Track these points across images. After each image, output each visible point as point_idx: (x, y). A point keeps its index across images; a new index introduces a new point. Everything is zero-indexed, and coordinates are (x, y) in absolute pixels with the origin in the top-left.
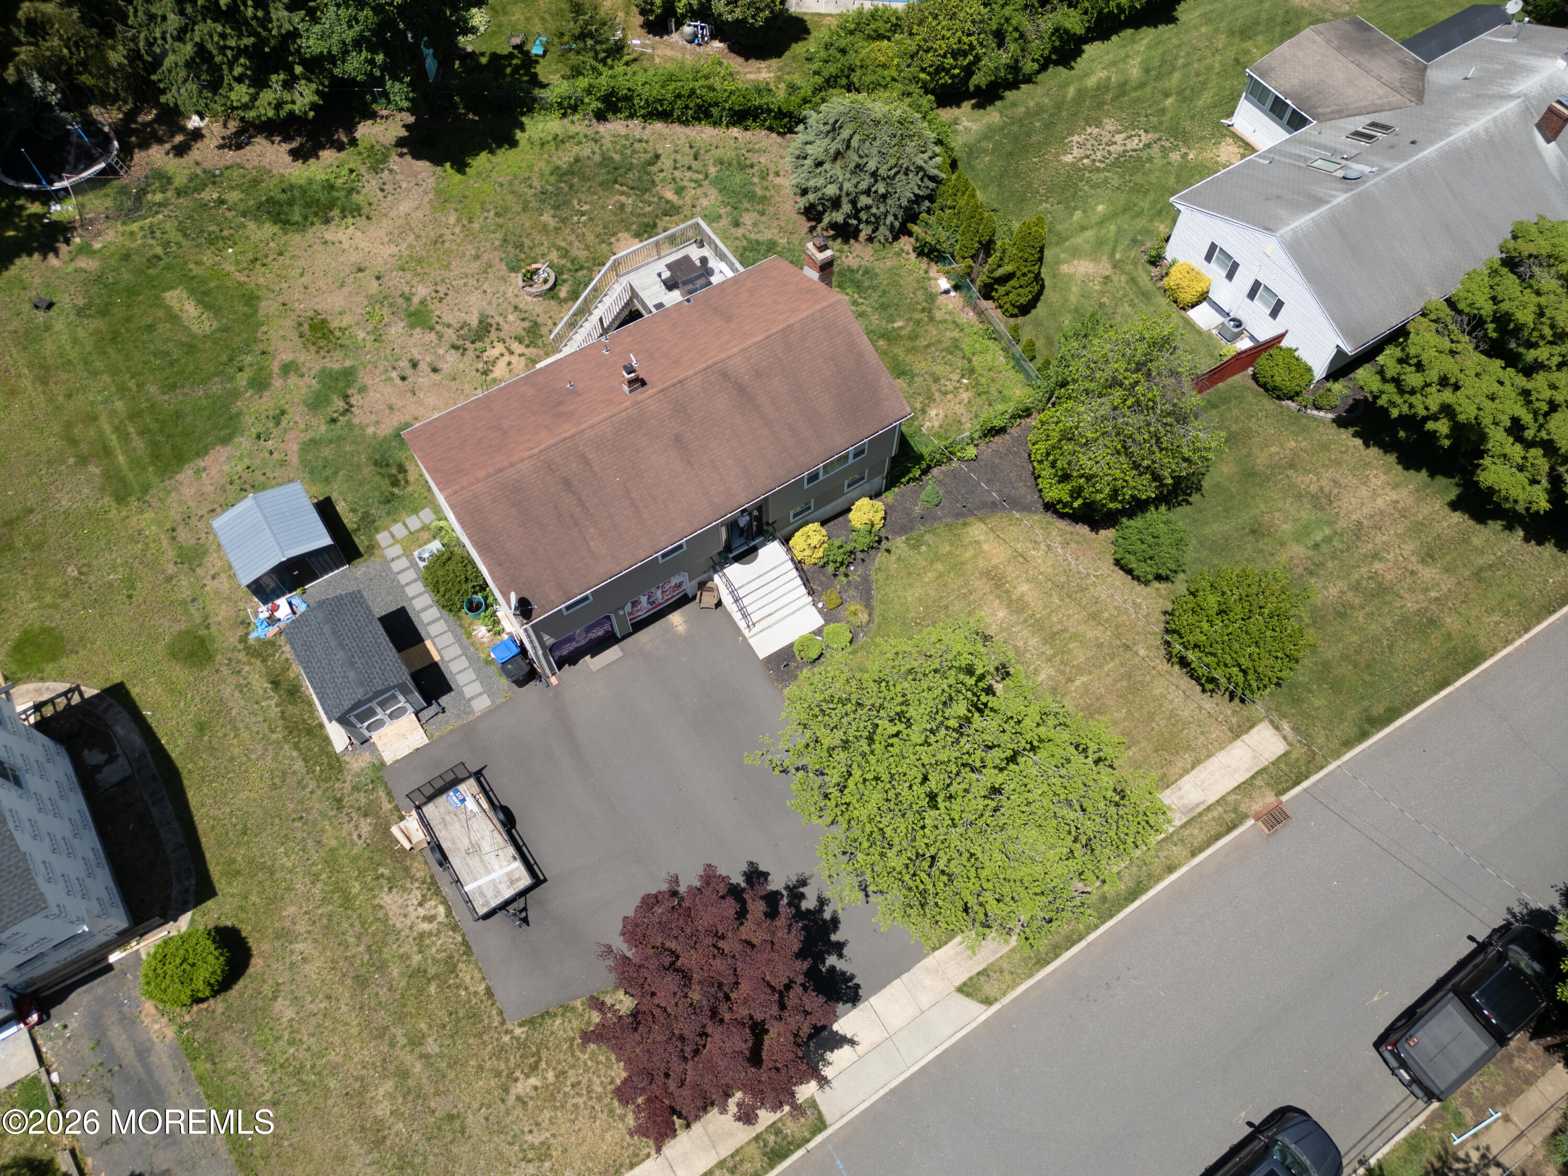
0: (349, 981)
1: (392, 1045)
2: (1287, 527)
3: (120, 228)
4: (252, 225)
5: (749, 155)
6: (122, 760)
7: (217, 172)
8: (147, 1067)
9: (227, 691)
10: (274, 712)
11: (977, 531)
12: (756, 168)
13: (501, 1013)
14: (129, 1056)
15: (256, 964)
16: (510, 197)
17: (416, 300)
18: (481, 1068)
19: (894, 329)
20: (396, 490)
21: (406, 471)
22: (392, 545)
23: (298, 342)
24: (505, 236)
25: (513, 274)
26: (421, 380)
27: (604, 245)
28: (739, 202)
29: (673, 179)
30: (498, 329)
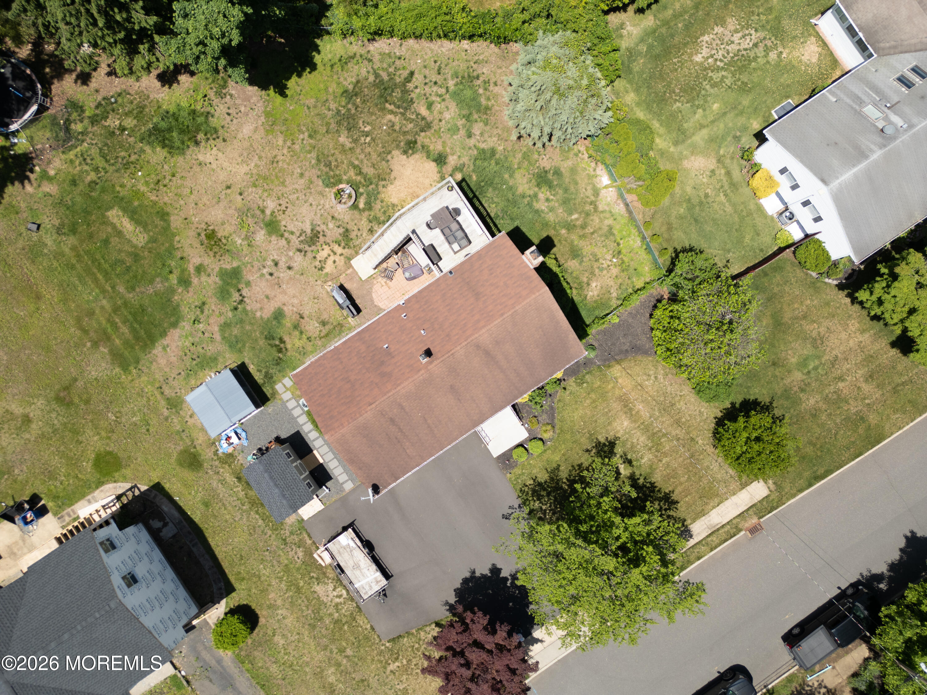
0: (306, 627)
1: (331, 652)
2: (794, 360)
3: (63, 157)
4: (148, 149)
5: (475, 66)
6: (171, 524)
7: (113, 100)
8: (222, 667)
9: (215, 484)
10: (242, 494)
11: (616, 370)
12: (481, 79)
13: (379, 636)
14: (213, 663)
15: (262, 621)
16: (317, 120)
17: (268, 212)
18: (373, 660)
19: (572, 221)
20: (281, 355)
21: (284, 342)
22: (285, 392)
23: (201, 249)
24: (318, 156)
25: (327, 189)
26: (282, 275)
27: (384, 162)
28: (470, 114)
29: (425, 95)
30: (324, 235)
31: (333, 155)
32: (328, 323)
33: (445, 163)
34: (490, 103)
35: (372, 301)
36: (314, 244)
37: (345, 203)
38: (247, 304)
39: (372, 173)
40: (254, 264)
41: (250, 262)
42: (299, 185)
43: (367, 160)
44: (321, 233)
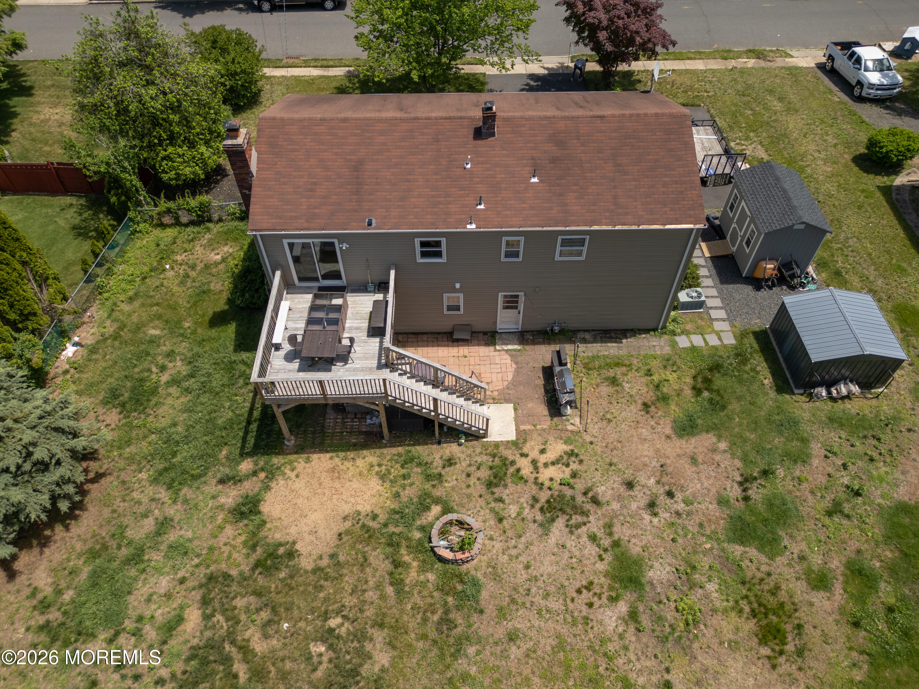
0: (793, 138)
1: (770, 117)
10: (839, 258)
12: (42, 620)
15: (849, 157)
20: (708, 375)
21: (694, 388)
22: (721, 331)
23: (804, 618)
24: (455, 656)
25: (479, 575)
27: (342, 558)
30: (535, 500)
31: (424, 637)
32: (606, 379)
33: (246, 498)
34: (80, 562)
36: (563, 497)
38: (738, 469)
39: (376, 553)
40: (696, 529)
41: (703, 535)
42: (530, 621)
43: (366, 582)
44: (538, 506)
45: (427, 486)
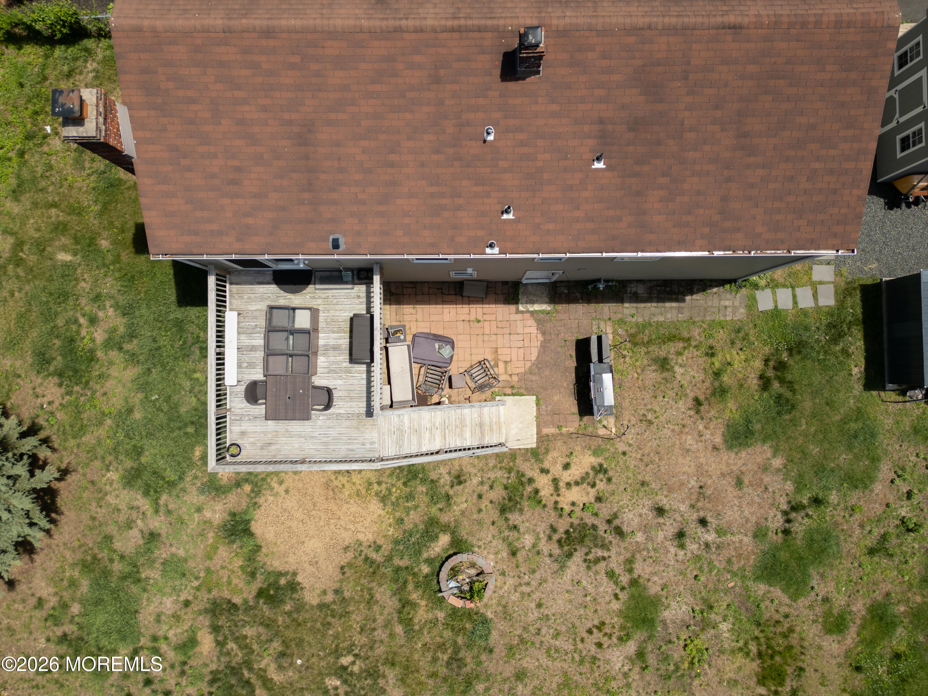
12: (59, 632)
17: (631, 647)
19: (75, 254)
20: (785, 356)
21: (761, 377)
22: (821, 283)
23: (807, 661)
24: (465, 692)
25: (489, 615)
26: (683, 508)
27: (347, 594)
28: (124, 578)
29: (183, 673)
30: (554, 529)
31: (434, 675)
32: (655, 360)
33: (234, 515)
34: (76, 574)
35: (544, 347)
36: (584, 526)
37: (473, 565)
38: (787, 495)
39: (382, 590)
40: (724, 564)
41: (729, 572)
42: (538, 660)
43: (374, 620)
44: (556, 537)
45: (434, 510)
